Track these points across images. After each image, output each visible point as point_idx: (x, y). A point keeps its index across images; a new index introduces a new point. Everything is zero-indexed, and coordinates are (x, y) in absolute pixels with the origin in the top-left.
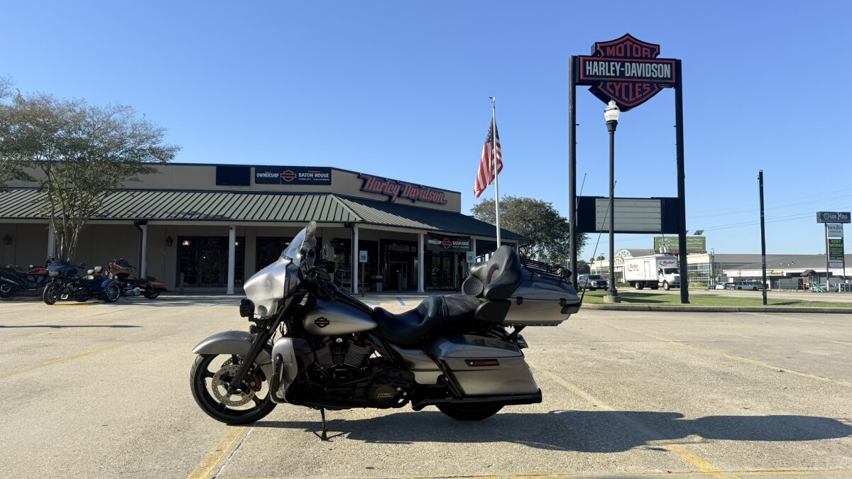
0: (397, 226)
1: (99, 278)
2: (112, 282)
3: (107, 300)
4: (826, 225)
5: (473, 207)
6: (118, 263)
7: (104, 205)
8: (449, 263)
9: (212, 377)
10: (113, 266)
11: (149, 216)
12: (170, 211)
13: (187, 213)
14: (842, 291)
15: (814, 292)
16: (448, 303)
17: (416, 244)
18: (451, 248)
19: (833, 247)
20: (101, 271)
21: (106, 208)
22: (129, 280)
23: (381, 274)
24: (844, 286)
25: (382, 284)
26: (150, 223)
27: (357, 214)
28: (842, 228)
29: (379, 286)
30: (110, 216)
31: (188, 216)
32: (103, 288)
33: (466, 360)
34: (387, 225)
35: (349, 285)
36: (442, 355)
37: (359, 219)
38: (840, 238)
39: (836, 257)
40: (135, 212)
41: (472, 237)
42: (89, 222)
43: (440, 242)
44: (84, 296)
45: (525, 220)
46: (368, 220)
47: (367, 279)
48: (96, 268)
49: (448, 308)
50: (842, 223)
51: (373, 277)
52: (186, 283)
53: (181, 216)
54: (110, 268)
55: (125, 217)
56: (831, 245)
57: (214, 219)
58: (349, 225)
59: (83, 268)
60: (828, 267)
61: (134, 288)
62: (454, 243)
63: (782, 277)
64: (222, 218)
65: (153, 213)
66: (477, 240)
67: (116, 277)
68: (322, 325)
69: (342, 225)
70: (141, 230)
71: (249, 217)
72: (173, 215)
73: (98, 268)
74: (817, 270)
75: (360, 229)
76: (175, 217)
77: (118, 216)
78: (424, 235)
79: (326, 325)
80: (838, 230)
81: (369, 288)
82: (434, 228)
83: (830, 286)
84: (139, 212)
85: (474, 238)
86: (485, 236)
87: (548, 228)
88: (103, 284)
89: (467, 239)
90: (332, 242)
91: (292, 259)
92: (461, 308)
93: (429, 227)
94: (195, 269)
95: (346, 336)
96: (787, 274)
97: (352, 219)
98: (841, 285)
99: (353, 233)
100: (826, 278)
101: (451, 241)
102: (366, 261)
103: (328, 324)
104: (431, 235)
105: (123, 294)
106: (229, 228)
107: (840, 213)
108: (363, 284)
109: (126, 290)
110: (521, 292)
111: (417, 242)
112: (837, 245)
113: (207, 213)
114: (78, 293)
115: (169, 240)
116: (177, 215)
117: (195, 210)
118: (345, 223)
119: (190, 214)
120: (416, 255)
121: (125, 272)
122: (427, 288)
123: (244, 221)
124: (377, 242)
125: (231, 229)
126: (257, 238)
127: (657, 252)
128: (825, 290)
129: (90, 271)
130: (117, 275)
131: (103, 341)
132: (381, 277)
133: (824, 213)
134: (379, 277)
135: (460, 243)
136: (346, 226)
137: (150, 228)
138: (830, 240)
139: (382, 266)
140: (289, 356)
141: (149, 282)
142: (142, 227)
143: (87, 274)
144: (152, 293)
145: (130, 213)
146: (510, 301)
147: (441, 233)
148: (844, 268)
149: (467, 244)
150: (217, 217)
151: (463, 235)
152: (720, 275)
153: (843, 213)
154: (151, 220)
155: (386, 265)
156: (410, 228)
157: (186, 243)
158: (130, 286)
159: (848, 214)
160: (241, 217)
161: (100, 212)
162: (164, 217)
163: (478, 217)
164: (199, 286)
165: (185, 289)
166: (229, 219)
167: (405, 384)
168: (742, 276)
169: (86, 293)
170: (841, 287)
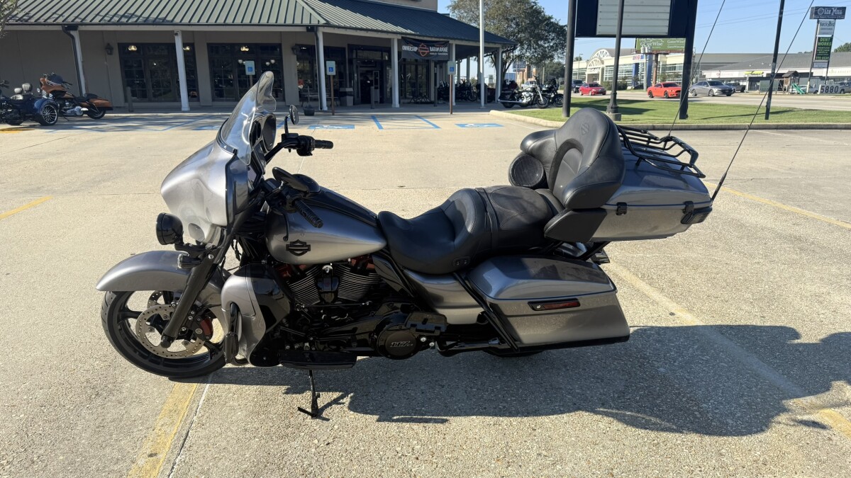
0: (367, 30)
1: (29, 99)
2: (46, 103)
3: (45, 124)
4: (818, 22)
5: (450, 4)
6: (50, 78)
7: (22, 7)
8: (425, 70)
9: (136, 318)
10: (45, 82)
11: (78, 20)
12: (103, 13)
13: (123, 16)
14: (821, 92)
15: (793, 94)
16: (496, 206)
17: (389, 51)
18: (428, 55)
19: (821, 46)
20: (31, 89)
21: (27, 10)
22: (67, 99)
23: (350, 87)
24: (825, 88)
25: (352, 98)
26: (82, 28)
27: (320, 15)
28: (834, 25)
29: (349, 100)
30: (32, 21)
31: (124, 20)
32: (36, 110)
33: (529, 303)
34: (356, 29)
35: (316, 100)
36: (492, 295)
37: (323, 22)
38: (830, 36)
39: (822, 56)
40: (61, 15)
41: (451, 42)
42: (7, 28)
43: (415, 49)
44: (16, 119)
45: (507, 19)
46: (332, 22)
47: (336, 92)
48: (23, 86)
49: (497, 216)
50: (835, 19)
51: (342, 90)
52: (135, 98)
53: (116, 19)
54: (41, 85)
55: (50, 21)
56: (820, 44)
57: (154, 23)
58: (312, 29)
59: (7, 87)
60: (812, 67)
61: (74, 107)
62: (432, 49)
63: (762, 78)
64: (164, 22)
65: (82, 16)
66: (456, 45)
67: (51, 95)
68: (299, 252)
69: (304, 29)
70: (73, 37)
71: (195, 21)
72: (107, 19)
73: (26, 86)
74: (800, 71)
75: (324, 34)
76: (109, 21)
77: (42, 20)
78: (398, 40)
79: (304, 252)
80: (829, 27)
81: (338, 103)
82: (409, 31)
83: (810, 87)
84: (66, 15)
85: (454, 43)
86: (467, 40)
87: (533, 28)
88: (36, 105)
89: (445, 44)
90: (293, 49)
91: (235, 152)
92: (519, 217)
93: (404, 30)
94: (143, 81)
95: (339, 265)
96: (767, 74)
97: (314, 22)
98: (822, 87)
99: (317, 39)
100: (808, 79)
101: (428, 46)
102: (334, 73)
103: (309, 250)
104: (405, 40)
105: (62, 114)
106: (173, 34)
107: (835, 8)
108: (332, 97)
109: (66, 110)
110: (624, 194)
111: (390, 48)
112: (825, 44)
113: (146, 15)
114: (8, 116)
115: (109, 49)
116: (112, 18)
117: (131, 11)
118: (307, 26)
119: (126, 17)
120: (389, 62)
121: (60, 89)
122: (402, 101)
123: (189, 25)
124: (344, 49)
125: (176, 34)
126: (208, 44)
127: (638, 52)
128: (805, 93)
129: (17, 90)
130: (51, 92)
131: (26, 192)
132: (351, 90)
133: (819, 7)
134: (349, 90)
135: (438, 49)
136: (308, 30)
137: (81, 33)
138: (819, 38)
139: (351, 78)
140: (249, 304)
141: (91, 100)
142: (72, 33)
143: (15, 94)
144: (96, 114)
145: (56, 16)
146: (604, 210)
147: (417, 38)
148: (828, 68)
149: (446, 50)
150: (157, 20)
151: (441, 40)
152: (698, 76)
153: (839, 8)
154: (82, 25)
155: (356, 75)
156: (382, 31)
157: (133, 48)
158: (69, 105)
159: (844, 9)
160: (186, 21)
161: (20, 15)
162: (97, 20)
163: (454, 15)
164: (150, 101)
165: (135, 104)
166: (172, 23)
167: (433, 332)
168: (721, 77)
169: (18, 115)
170: (822, 89)
